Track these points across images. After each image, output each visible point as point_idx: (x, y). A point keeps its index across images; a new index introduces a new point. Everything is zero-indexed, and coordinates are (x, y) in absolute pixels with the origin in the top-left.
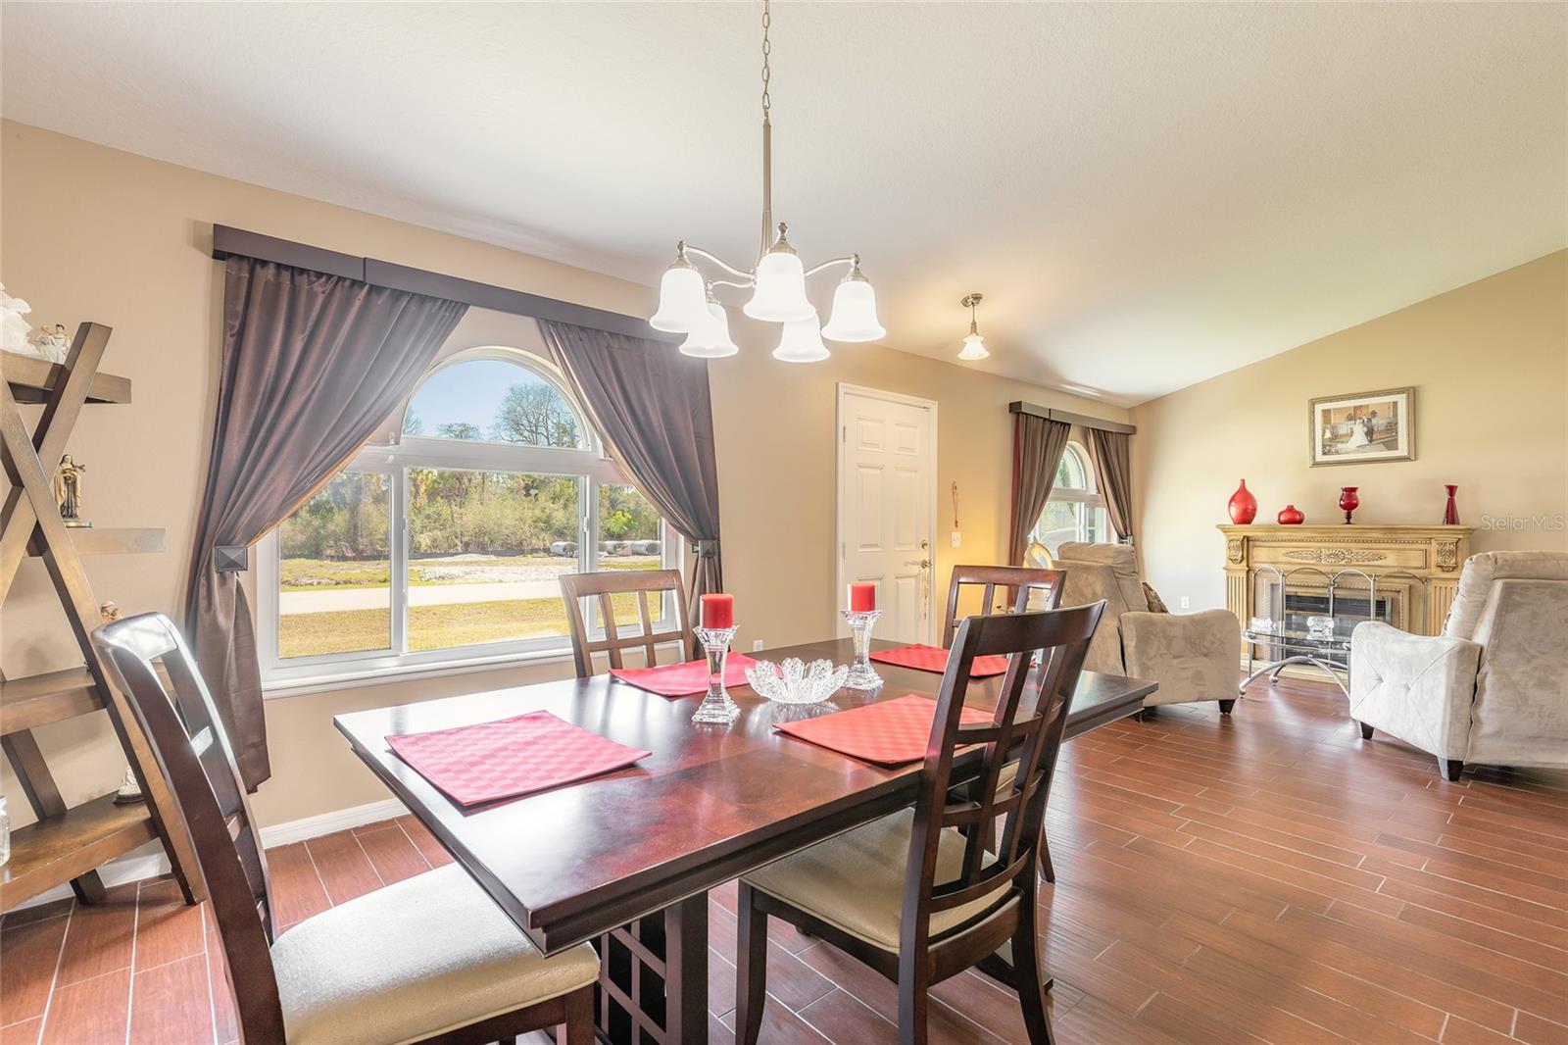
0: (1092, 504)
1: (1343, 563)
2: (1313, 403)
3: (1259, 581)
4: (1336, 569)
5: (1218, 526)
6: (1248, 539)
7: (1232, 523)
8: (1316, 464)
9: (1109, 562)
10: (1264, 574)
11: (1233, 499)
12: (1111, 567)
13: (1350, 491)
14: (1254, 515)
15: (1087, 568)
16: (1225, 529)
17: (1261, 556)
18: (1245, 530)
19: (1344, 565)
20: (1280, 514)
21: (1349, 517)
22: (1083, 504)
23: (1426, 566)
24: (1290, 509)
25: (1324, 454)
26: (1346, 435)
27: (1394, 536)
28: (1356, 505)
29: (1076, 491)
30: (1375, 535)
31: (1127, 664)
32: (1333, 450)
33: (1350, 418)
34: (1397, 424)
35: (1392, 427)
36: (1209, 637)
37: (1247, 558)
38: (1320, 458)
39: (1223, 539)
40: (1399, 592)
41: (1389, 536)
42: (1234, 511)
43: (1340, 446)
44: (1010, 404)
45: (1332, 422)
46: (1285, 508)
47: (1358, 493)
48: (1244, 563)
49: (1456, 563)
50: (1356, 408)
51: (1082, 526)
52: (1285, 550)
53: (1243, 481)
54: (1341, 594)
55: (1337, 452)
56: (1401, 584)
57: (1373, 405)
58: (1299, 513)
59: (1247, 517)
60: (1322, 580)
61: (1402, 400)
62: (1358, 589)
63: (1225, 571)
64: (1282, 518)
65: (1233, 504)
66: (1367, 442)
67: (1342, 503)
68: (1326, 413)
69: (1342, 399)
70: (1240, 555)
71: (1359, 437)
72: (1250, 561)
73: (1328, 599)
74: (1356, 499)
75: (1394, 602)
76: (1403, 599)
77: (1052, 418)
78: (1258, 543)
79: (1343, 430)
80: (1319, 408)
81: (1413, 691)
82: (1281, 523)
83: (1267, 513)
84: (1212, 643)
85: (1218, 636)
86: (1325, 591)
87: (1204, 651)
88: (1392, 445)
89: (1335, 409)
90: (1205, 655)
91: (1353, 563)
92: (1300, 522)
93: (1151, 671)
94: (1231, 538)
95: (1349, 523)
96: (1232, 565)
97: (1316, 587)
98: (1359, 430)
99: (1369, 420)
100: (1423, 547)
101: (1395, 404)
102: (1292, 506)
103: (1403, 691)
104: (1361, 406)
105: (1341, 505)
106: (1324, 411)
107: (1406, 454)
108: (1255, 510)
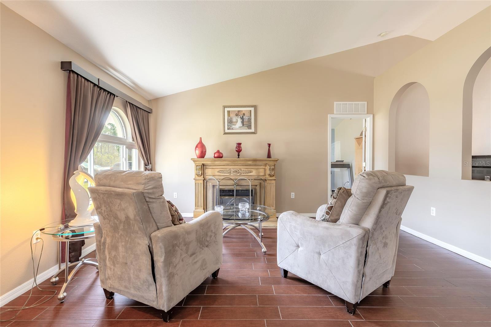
0: (130, 147)
1: (239, 174)
2: (225, 107)
3: (208, 185)
4: (236, 177)
5: (192, 159)
6: (203, 165)
7: (197, 158)
8: (225, 133)
9: (140, 188)
10: (210, 181)
11: (197, 147)
12: (143, 193)
13: (239, 144)
14: (205, 154)
15: (120, 195)
16: (194, 161)
17: (209, 172)
18: (202, 161)
19: (239, 176)
20: (215, 154)
21: (239, 155)
22: (125, 146)
23: (265, 175)
24: (218, 152)
25: (228, 129)
26: (235, 122)
27: (256, 163)
28: (241, 150)
29: (120, 139)
30: (250, 163)
31: (157, 276)
32: (231, 127)
33: (237, 115)
34: (251, 119)
35: (250, 120)
36: (209, 234)
37: (203, 174)
38: (227, 131)
39: (193, 165)
40: (257, 186)
41: (254, 163)
42: (198, 152)
43: (233, 126)
44: (62, 62)
45: (231, 116)
46: (216, 151)
47: (242, 145)
48: (202, 176)
49: (274, 173)
50: (239, 111)
51: (124, 159)
52: (218, 170)
53: (201, 138)
54: (239, 188)
55: (232, 129)
56: (257, 183)
57: (244, 111)
58: (222, 154)
59: (202, 155)
60: (231, 182)
61: (252, 109)
62: (244, 185)
63: (194, 180)
64: (216, 156)
65: (197, 149)
66: (242, 126)
67: (237, 149)
68: (229, 112)
69: (234, 107)
70: (201, 173)
71: (239, 124)
72: (204, 175)
73: (233, 190)
74: (241, 148)
75: (255, 189)
76: (258, 188)
77: (100, 86)
78: (207, 167)
79: (234, 120)
80: (226, 109)
81: (322, 256)
82: (215, 157)
83: (210, 153)
84: (211, 236)
85: (213, 231)
86: (233, 187)
87: (206, 244)
88: (249, 127)
89: (231, 111)
90: (207, 247)
91: (242, 174)
92: (222, 157)
93: (176, 277)
94: (197, 165)
95: (239, 158)
96: (198, 178)
97: (229, 185)
98: (240, 121)
99: (243, 117)
100: (264, 167)
101: (251, 111)
102: (219, 150)
103: (316, 256)
104: (240, 111)
105: (236, 150)
106: (228, 111)
107: (254, 131)
108: (206, 152)
